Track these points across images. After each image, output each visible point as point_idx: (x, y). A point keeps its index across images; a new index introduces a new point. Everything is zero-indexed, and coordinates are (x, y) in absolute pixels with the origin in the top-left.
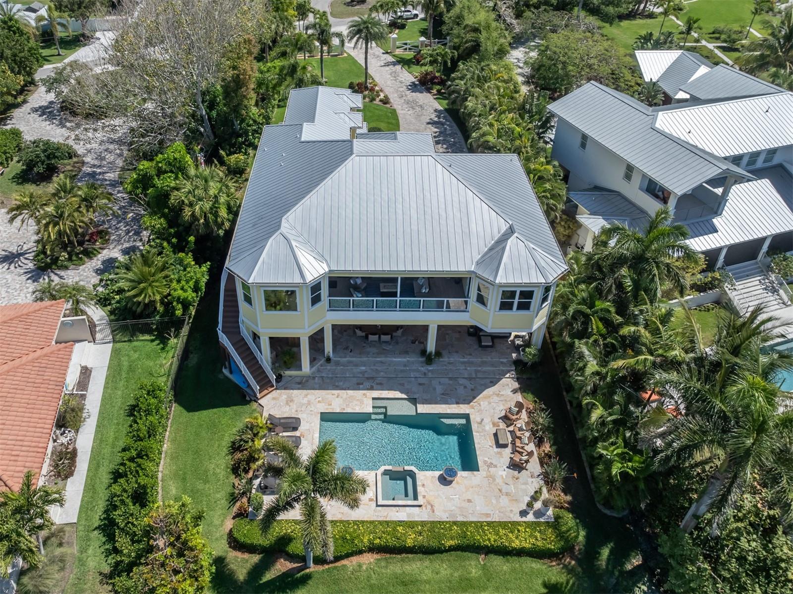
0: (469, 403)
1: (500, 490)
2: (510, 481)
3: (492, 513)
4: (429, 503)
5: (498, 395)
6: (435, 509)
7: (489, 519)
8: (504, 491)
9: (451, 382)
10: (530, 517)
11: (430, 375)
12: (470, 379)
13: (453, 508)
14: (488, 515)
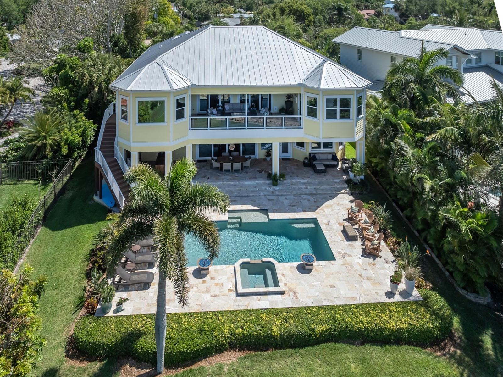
0: (314, 211)
1: (360, 275)
2: (368, 267)
3: (358, 296)
4: (291, 290)
5: (338, 204)
6: (298, 295)
7: (356, 302)
8: (364, 275)
9: (296, 198)
10: (397, 298)
11: (277, 193)
12: (312, 195)
13: (317, 294)
14: (354, 298)
